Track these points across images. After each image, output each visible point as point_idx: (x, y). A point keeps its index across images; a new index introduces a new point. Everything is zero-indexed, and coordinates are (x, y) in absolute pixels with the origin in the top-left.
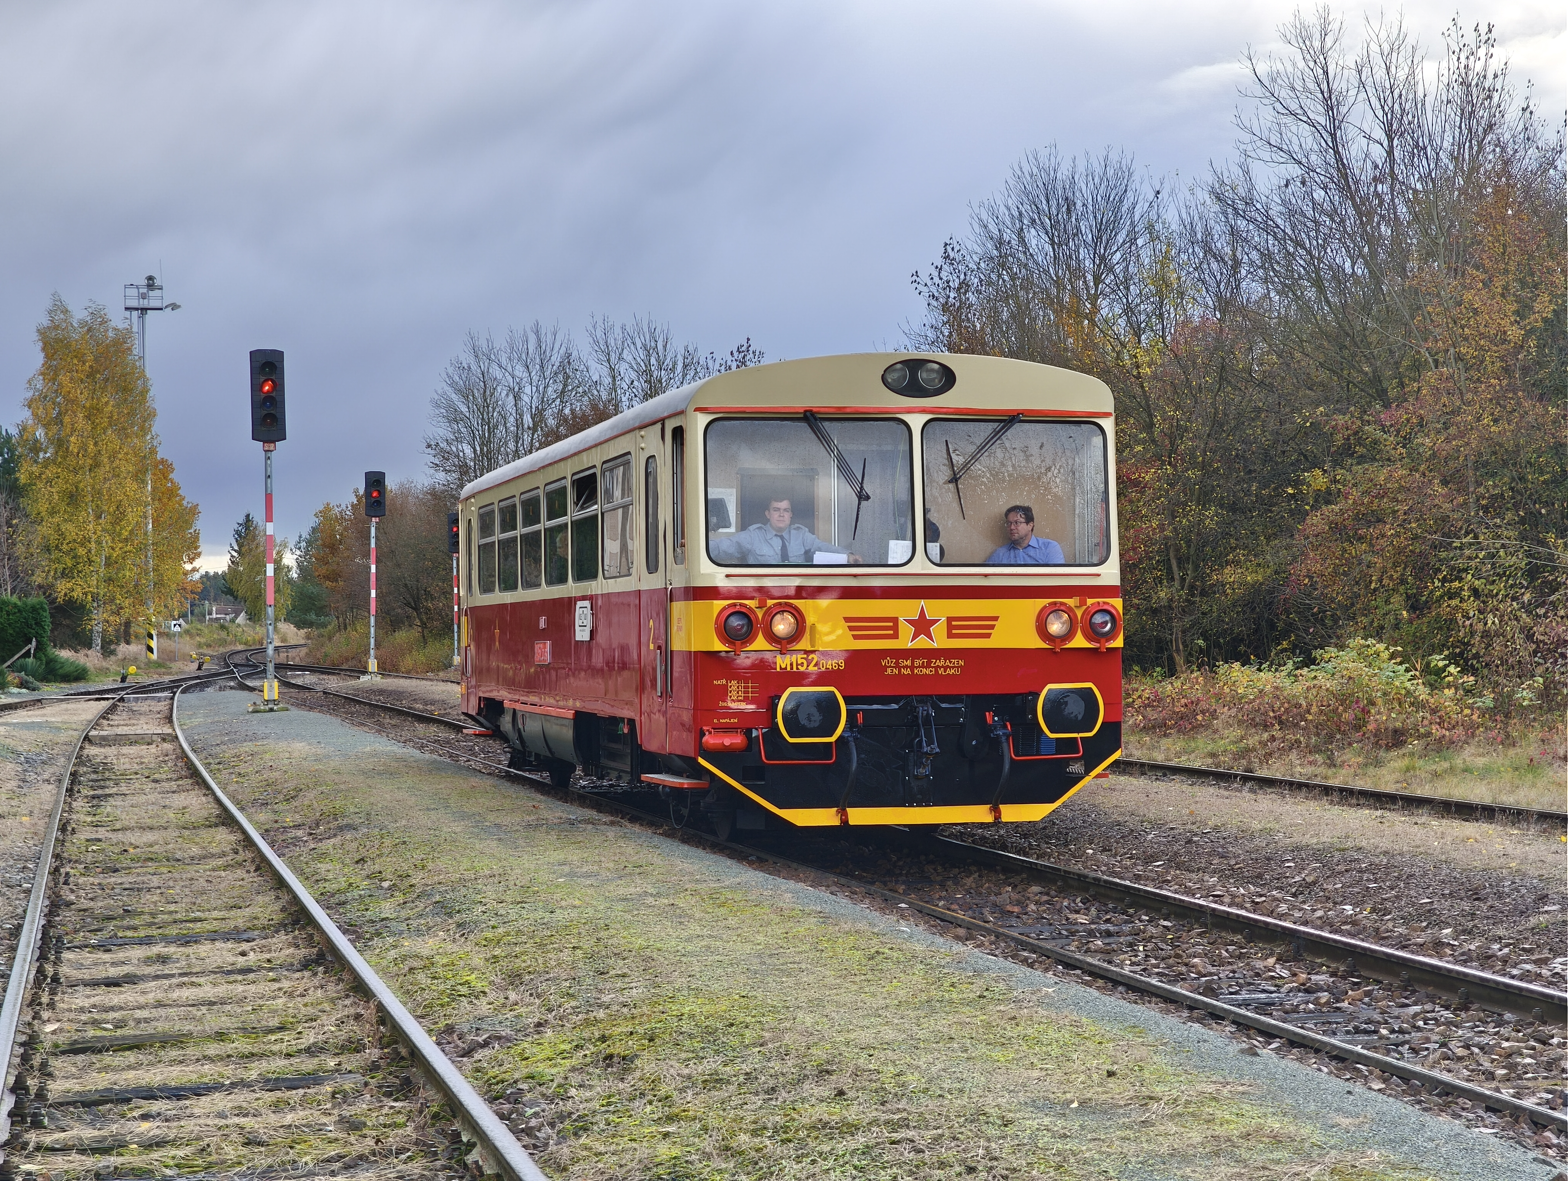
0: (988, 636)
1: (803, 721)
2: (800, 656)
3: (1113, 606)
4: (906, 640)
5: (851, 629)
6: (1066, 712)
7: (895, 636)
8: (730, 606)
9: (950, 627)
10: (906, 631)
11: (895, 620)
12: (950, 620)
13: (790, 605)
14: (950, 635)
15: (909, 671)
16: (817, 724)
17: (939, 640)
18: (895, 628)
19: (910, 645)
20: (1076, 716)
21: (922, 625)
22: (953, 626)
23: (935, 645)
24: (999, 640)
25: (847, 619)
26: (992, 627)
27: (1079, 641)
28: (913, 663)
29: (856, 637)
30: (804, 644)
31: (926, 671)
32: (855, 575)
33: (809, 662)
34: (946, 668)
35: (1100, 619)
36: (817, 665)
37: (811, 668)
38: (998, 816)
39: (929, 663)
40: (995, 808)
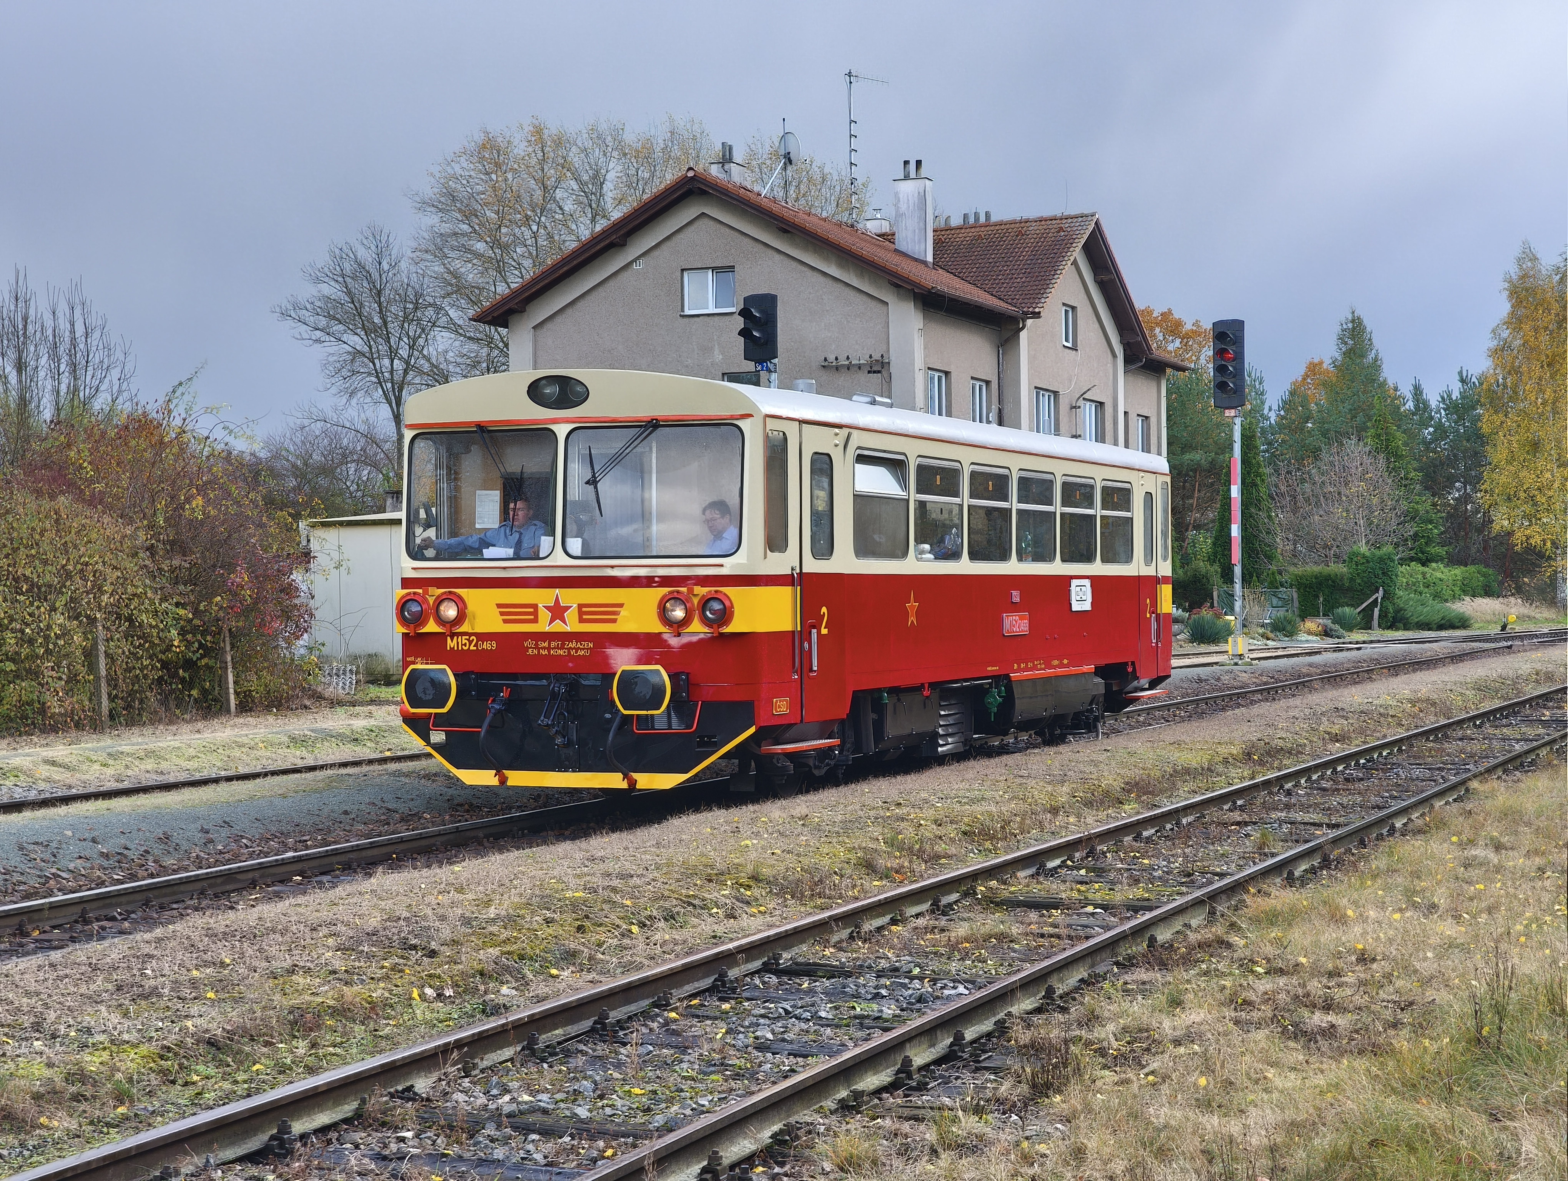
0: (614, 621)
1: (421, 694)
2: (464, 638)
4: (544, 625)
6: (637, 691)
7: (535, 621)
8: (408, 594)
9: (581, 613)
10: (545, 616)
11: (535, 607)
12: (580, 606)
13: (454, 593)
14: (581, 621)
15: (546, 652)
16: (431, 697)
17: (572, 624)
18: (535, 613)
19: (547, 629)
20: (645, 695)
21: (558, 611)
22: (583, 612)
23: (568, 629)
24: (623, 624)
25: (499, 606)
26: (618, 613)
27: (696, 627)
28: (549, 644)
29: (505, 621)
30: (465, 627)
31: (561, 652)
32: (504, 568)
33: (471, 642)
34: (577, 649)
35: (717, 606)
36: (476, 645)
37: (472, 648)
38: (633, 783)
39: (563, 645)
40: (626, 776)
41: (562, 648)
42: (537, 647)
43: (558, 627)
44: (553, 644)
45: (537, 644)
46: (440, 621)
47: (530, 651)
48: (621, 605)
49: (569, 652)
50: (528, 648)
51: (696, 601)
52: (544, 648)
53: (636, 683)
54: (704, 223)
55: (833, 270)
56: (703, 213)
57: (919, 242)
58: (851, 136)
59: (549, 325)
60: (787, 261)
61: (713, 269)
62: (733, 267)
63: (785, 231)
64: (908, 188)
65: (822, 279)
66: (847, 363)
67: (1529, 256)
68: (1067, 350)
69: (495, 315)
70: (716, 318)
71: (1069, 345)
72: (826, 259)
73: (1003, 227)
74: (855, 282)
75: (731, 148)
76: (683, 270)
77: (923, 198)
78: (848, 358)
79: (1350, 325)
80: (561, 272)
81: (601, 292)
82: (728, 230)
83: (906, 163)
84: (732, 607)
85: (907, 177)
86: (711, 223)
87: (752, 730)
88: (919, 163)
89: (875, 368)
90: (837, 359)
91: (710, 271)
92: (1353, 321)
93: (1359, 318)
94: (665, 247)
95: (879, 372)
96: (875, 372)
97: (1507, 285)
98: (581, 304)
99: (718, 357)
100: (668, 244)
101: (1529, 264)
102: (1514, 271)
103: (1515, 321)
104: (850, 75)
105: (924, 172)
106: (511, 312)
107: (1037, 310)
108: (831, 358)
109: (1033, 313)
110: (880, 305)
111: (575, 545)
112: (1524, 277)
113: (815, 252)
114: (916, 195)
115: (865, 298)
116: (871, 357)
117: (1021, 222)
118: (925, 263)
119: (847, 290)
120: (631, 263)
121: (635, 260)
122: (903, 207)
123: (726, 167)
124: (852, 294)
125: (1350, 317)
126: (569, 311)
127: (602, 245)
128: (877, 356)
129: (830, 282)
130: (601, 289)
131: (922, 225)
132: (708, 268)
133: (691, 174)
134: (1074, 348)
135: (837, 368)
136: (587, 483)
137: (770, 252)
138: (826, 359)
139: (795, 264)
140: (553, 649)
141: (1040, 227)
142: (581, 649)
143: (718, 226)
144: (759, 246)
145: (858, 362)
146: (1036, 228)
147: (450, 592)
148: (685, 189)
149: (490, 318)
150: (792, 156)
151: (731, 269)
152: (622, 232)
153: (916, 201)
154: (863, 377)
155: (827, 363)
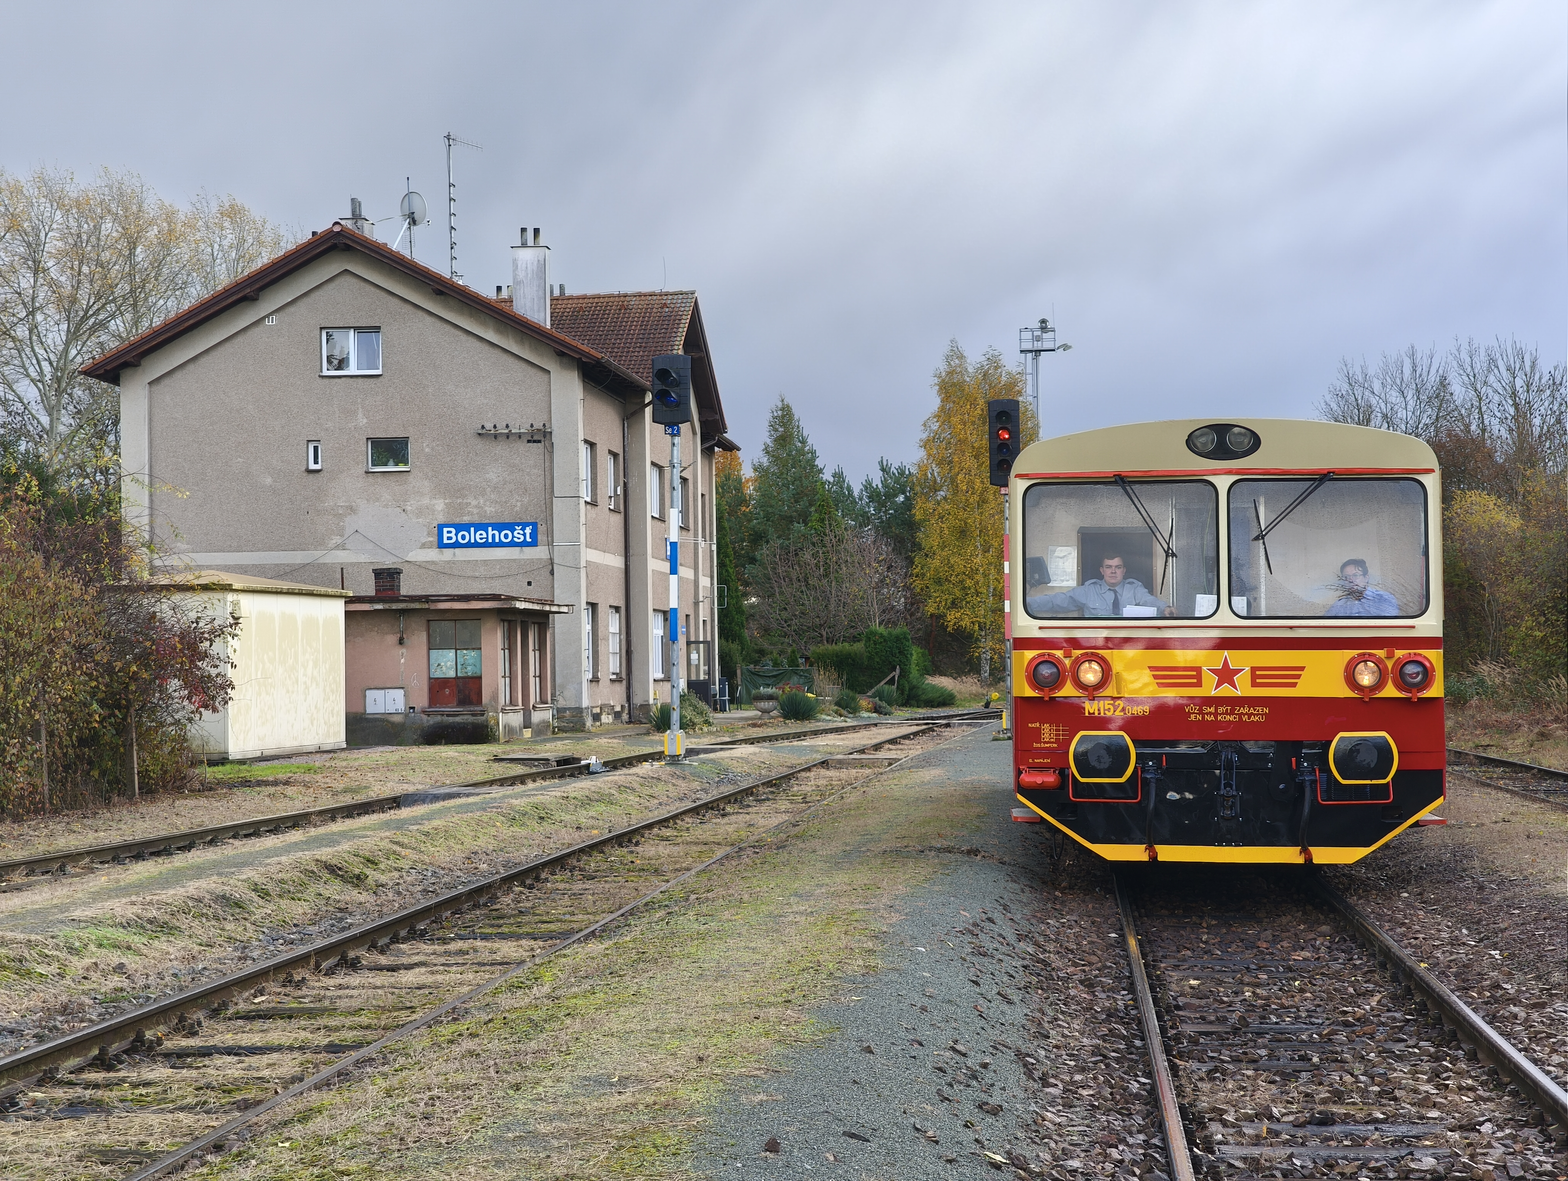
0: (1294, 685)
1: (1094, 763)
2: (1107, 702)
3: (1425, 657)
4: (1210, 688)
5: (1155, 677)
6: (1359, 759)
7: (1199, 684)
8: (1039, 655)
9: (1254, 677)
10: (1210, 679)
11: (1198, 670)
12: (1254, 669)
13: (1097, 655)
14: (1254, 684)
15: (1212, 717)
16: (1106, 766)
17: (1243, 688)
18: (1199, 677)
19: (1213, 693)
20: (1369, 764)
21: (1226, 675)
22: (1257, 675)
23: (1239, 693)
24: (1305, 689)
25: (1152, 669)
26: (1298, 677)
27: (1390, 691)
28: (1216, 709)
29: (1160, 685)
30: (1110, 691)
31: (1232, 718)
32: (1159, 628)
33: (1116, 707)
34: (1250, 715)
35: (1415, 669)
36: (1123, 710)
37: (1118, 714)
38: (1310, 858)
39: (1233, 710)
40: (1302, 850)
41: (1232, 713)
43: (1226, 691)
44: (1221, 710)
45: (1201, 710)
46: (1079, 684)
47: (1193, 717)
48: (1302, 669)
49: (1240, 718)
50: (1189, 713)
51: (1390, 664)
52: (1210, 713)
53: (1359, 751)
54: (347, 280)
55: (490, 335)
56: (346, 270)
57: (539, 311)
59: (167, 381)
60: (439, 324)
61: (355, 328)
62: (379, 327)
63: (439, 293)
64: (527, 256)
65: (477, 344)
66: (506, 431)
67: (956, 354)
69: (108, 368)
70: (360, 380)
72: (483, 324)
73: (602, 300)
74: (515, 348)
75: (359, 204)
76: (321, 328)
77: (542, 266)
78: (507, 426)
79: (780, 413)
81: (228, 348)
82: (373, 289)
83: (523, 230)
84: (1434, 670)
85: (524, 245)
86: (354, 281)
88: (536, 231)
89: (535, 438)
90: (495, 427)
91: (352, 331)
92: (782, 409)
93: (788, 406)
94: (304, 303)
95: (539, 441)
96: (535, 441)
97: (936, 380)
98: (203, 360)
99: (362, 421)
100: (306, 300)
101: (957, 361)
102: (943, 367)
103: (944, 415)
104: (448, 137)
105: (542, 240)
106: (126, 365)
108: (489, 426)
110: (540, 374)
111: (1242, 604)
112: (950, 373)
113: (471, 316)
114: (536, 263)
115: (524, 365)
116: (532, 426)
119: (505, 357)
120: (263, 318)
121: (268, 316)
122: (521, 275)
123: (360, 223)
124: (511, 360)
125: (780, 405)
126: (191, 367)
127: (234, 298)
128: (538, 425)
129: (486, 348)
130: (228, 345)
131: (541, 293)
132: (350, 328)
133: (337, 229)
135: (496, 437)
136: (1256, 538)
137: (420, 313)
138: (483, 427)
139: (448, 328)
140: (1220, 714)
141: (641, 302)
142: (1254, 715)
143: (363, 284)
144: (408, 307)
145: (518, 431)
146: (637, 303)
147: (1092, 654)
148: (330, 244)
149: (102, 371)
150: (416, 216)
151: (377, 329)
152: (257, 286)
153: (535, 269)
154: (522, 447)
155: (484, 431)
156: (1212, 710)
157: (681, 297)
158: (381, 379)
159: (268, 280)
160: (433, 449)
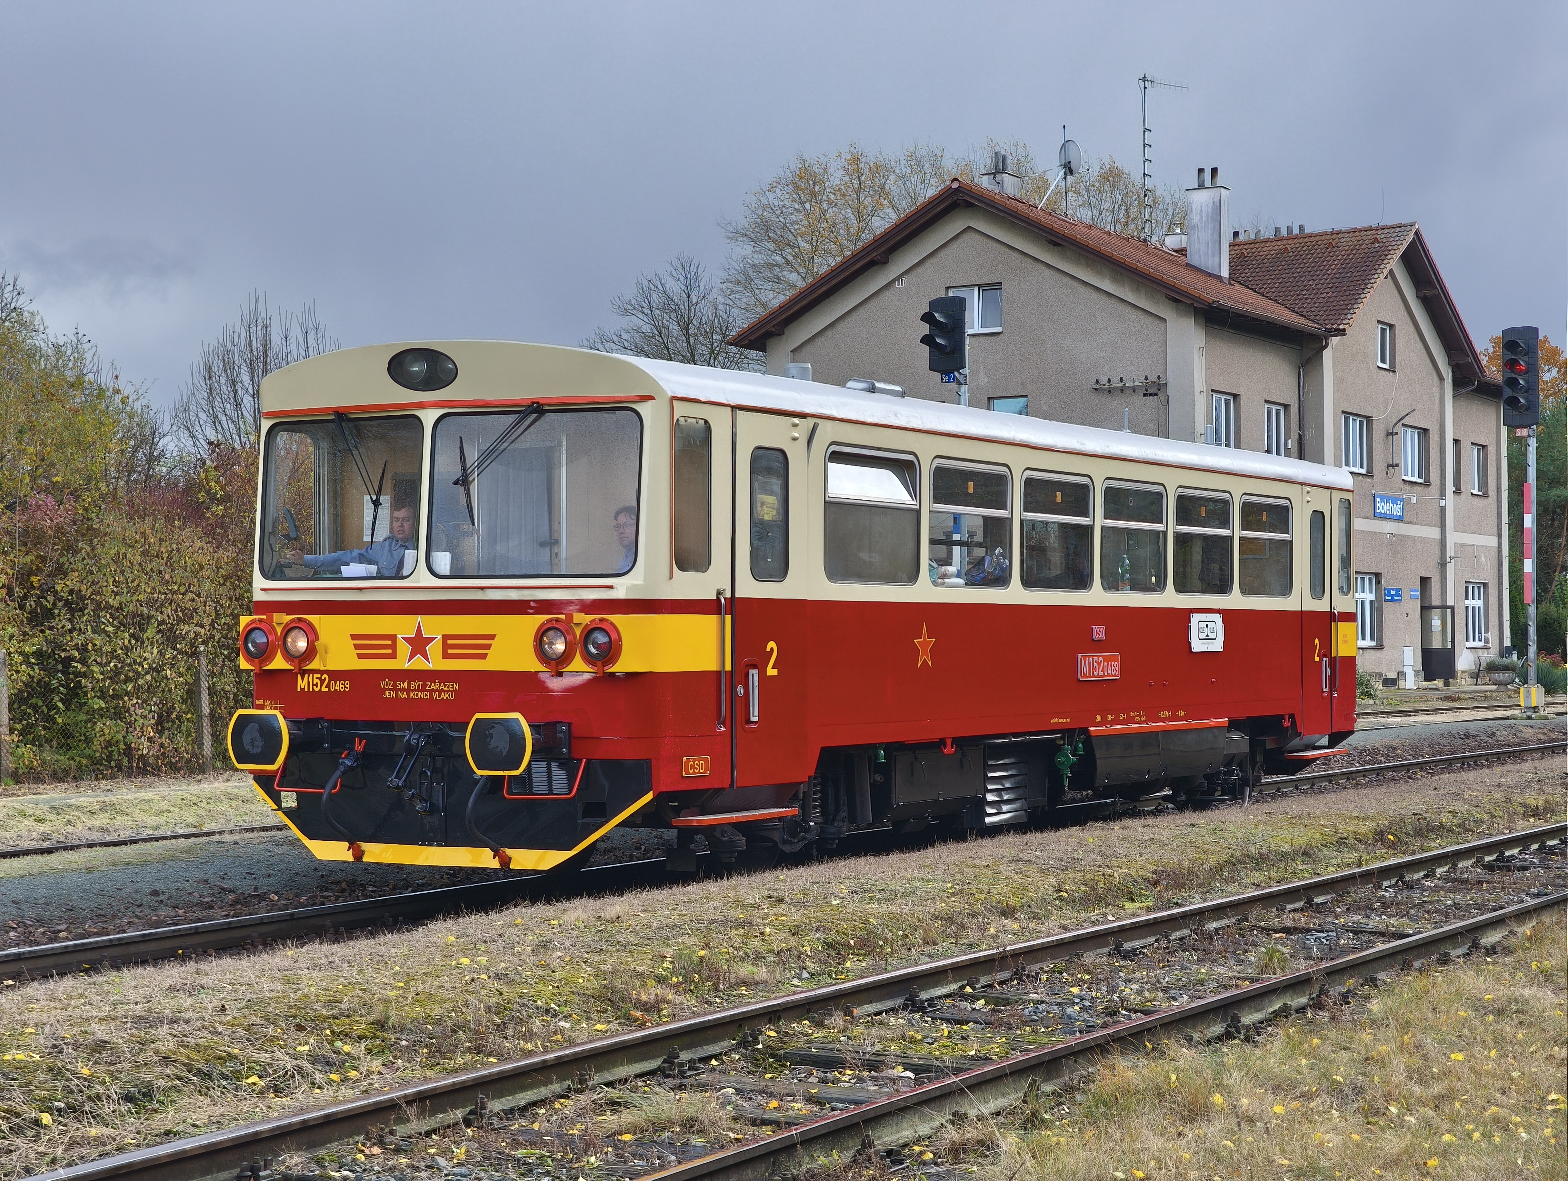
0: (484, 657)
1: (247, 746)
2: (316, 676)
3: (612, 624)
4: (403, 661)
6: (492, 745)
7: (393, 656)
9: (445, 647)
10: (404, 649)
11: (393, 638)
12: (445, 638)
13: (304, 621)
14: (446, 656)
15: (405, 695)
16: (259, 750)
17: (435, 660)
18: (393, 647)
19: (407, 666)
20: (501, 752)
21: (419, 644)
22: (448, 645)
23: (431, 666)
24: (495, 661)
25: (354, 637)
26: (488, 647)
27: (578, 664)
28: (409, 685)
29: (360, 656)
30: (316, 663)
31: (421, 695)
32: (360, 589)
33: (322, 681)
34: (440, 692)
35: (601, 638)
36: (328, 686)
37: (324, 689)
38: (505, 861)
39: (424, 685)
40: (496, 854)
41: (423, 690)
42: (395, 688)
43: (419, 663)
44: (414, 685)
45: (394, 685)
46: (288, 656)
47: (387, 693)
48: (492, 637)
49: (431, 695)
50: (385, 689)
51: (578, 632)
52: (403, 690)
53: (491, 736)
54: (970, 237)
55: (1107, 285)
56: (969, 227)
57: (1213, 256)
58: (1145, 145)
59: (808, 349)
60: (1057, 276)
61: (980, 286)
62: (1001, 284)
63: (1056, 244)
64: (1202, 199)
65: (1095, 295)
66: (1120, 385)
68: (1383, 372)
69: (752, 338)
70: (982, 339)
71: (1386, 366)
72: (1099, 273)
73: (1312, 239)
74: (1130, 297)
75: (1004, 158)
76: (948, 288)
77: (1218, 207)
78: (1121, 380)
80: (820, 292)
81: (862, 312)
82: (995, 245)
83: (1201, 171)
84: (620, 639)
85: (1201, 186)
86: (978, 237)
87: (649, 797)
88: (1214, 171)
89: (1150, 391)
90: (1109, 381)
91: (976, 289)
94: (928, 264)
95: (1156, 394)
96: (1151, 395)
98: (841, 326)
99: (983, 380)
100: (932, 260)
104: (1144, 79)
105: (1220, 181)
106: (769, 335)
107: (1341, 327)
108: (1104, 380)
109: (1338, 330)
110: (1157, 322)
111: (443, 561)
113: (1088, 265)
114: (1210, 205)
115: (1141, 314)
116: (1146, 378)
117: (1332, 234)
118: (1219, 278)
119: (1122, 306)
120: (893, 281)
121: (898, 278)
122: (1196, 219)
123: (998, 177)
124: (1128, 310)
126: (829, 334)
127: (862, 263)
128: (1153, 378)
129: (1104, 298)
130: (862, 310)
131: (1216, 237)
132: (974, 286)
133: (955, 185)
134: (1392, 370)
135: (1110, 391)
136: (456, 483)
137: (1039, 266)
138: (1097, 382)
139: (1066, 279)
140: (413, 691)
141: (1353, 239)
142: (445, 691)
143: (985, 240)
144: (1029, 261)
145: (1132, 384)
146: (1348, 239)
147: (300, 620)
148: (950, 201)
149: (747, 342)
150: (1073, 165)
151: (997, 286)
152: (883, 249)
153: (1210, 211)
154: (1138, 400)
155: (1098, 386)
156: (405, 685)
157: (1398, 229)
158: (1001, 336)
159: (892, 242)
160: (1050, 406)
